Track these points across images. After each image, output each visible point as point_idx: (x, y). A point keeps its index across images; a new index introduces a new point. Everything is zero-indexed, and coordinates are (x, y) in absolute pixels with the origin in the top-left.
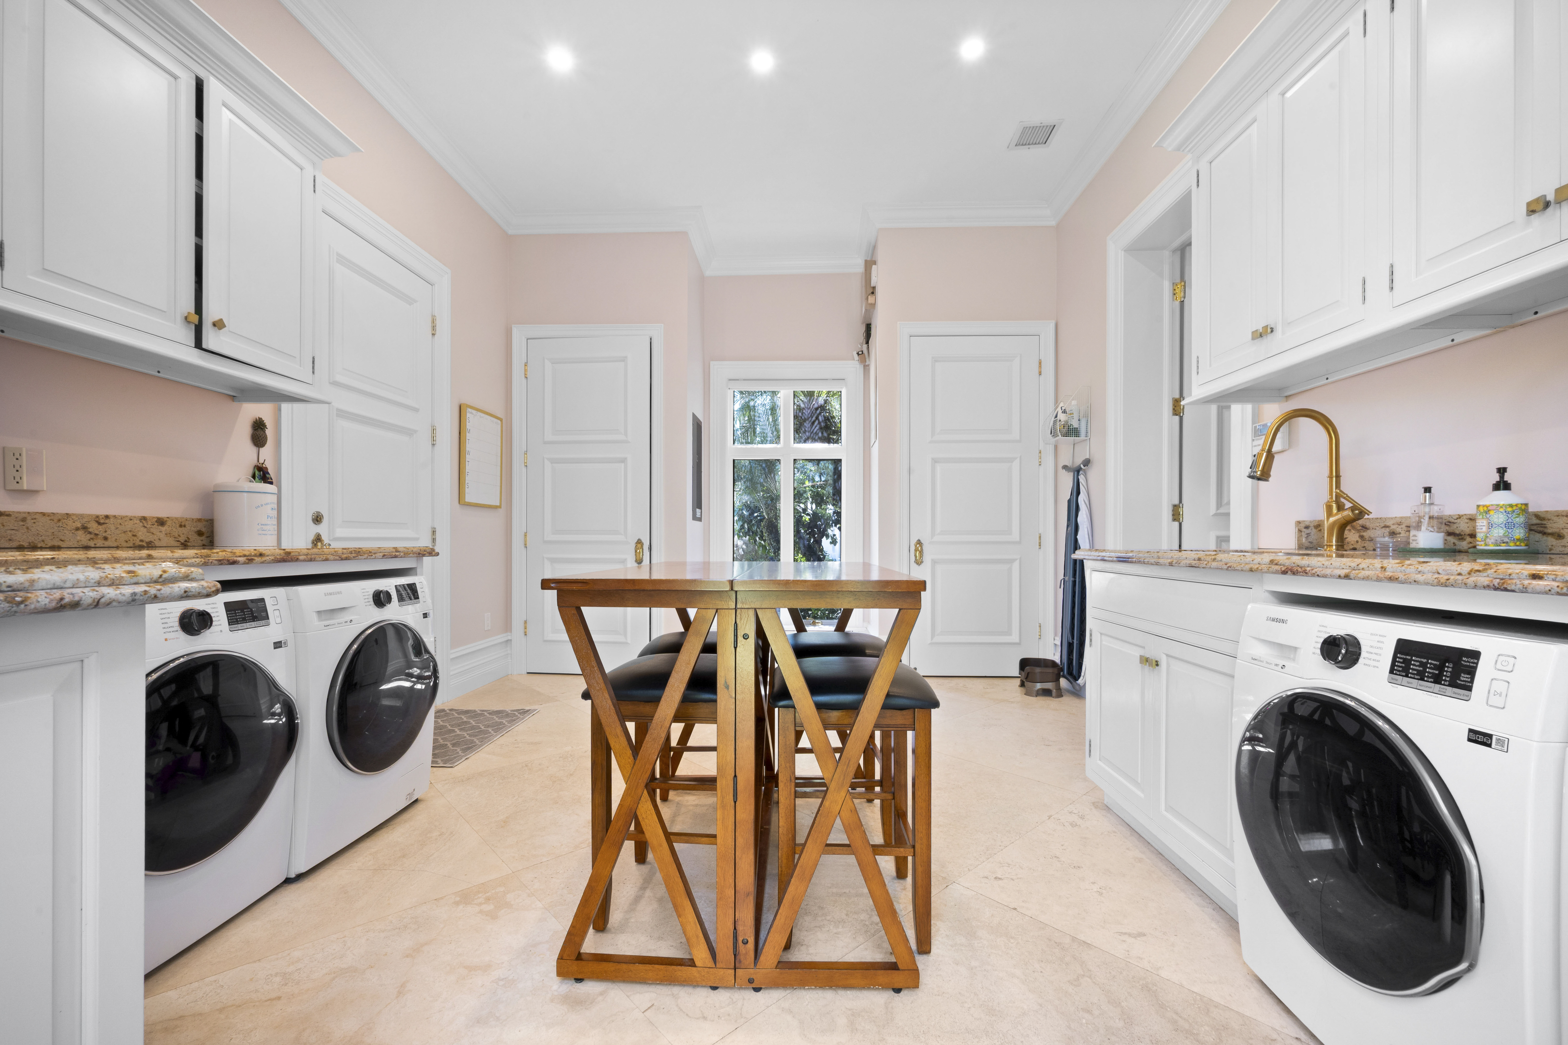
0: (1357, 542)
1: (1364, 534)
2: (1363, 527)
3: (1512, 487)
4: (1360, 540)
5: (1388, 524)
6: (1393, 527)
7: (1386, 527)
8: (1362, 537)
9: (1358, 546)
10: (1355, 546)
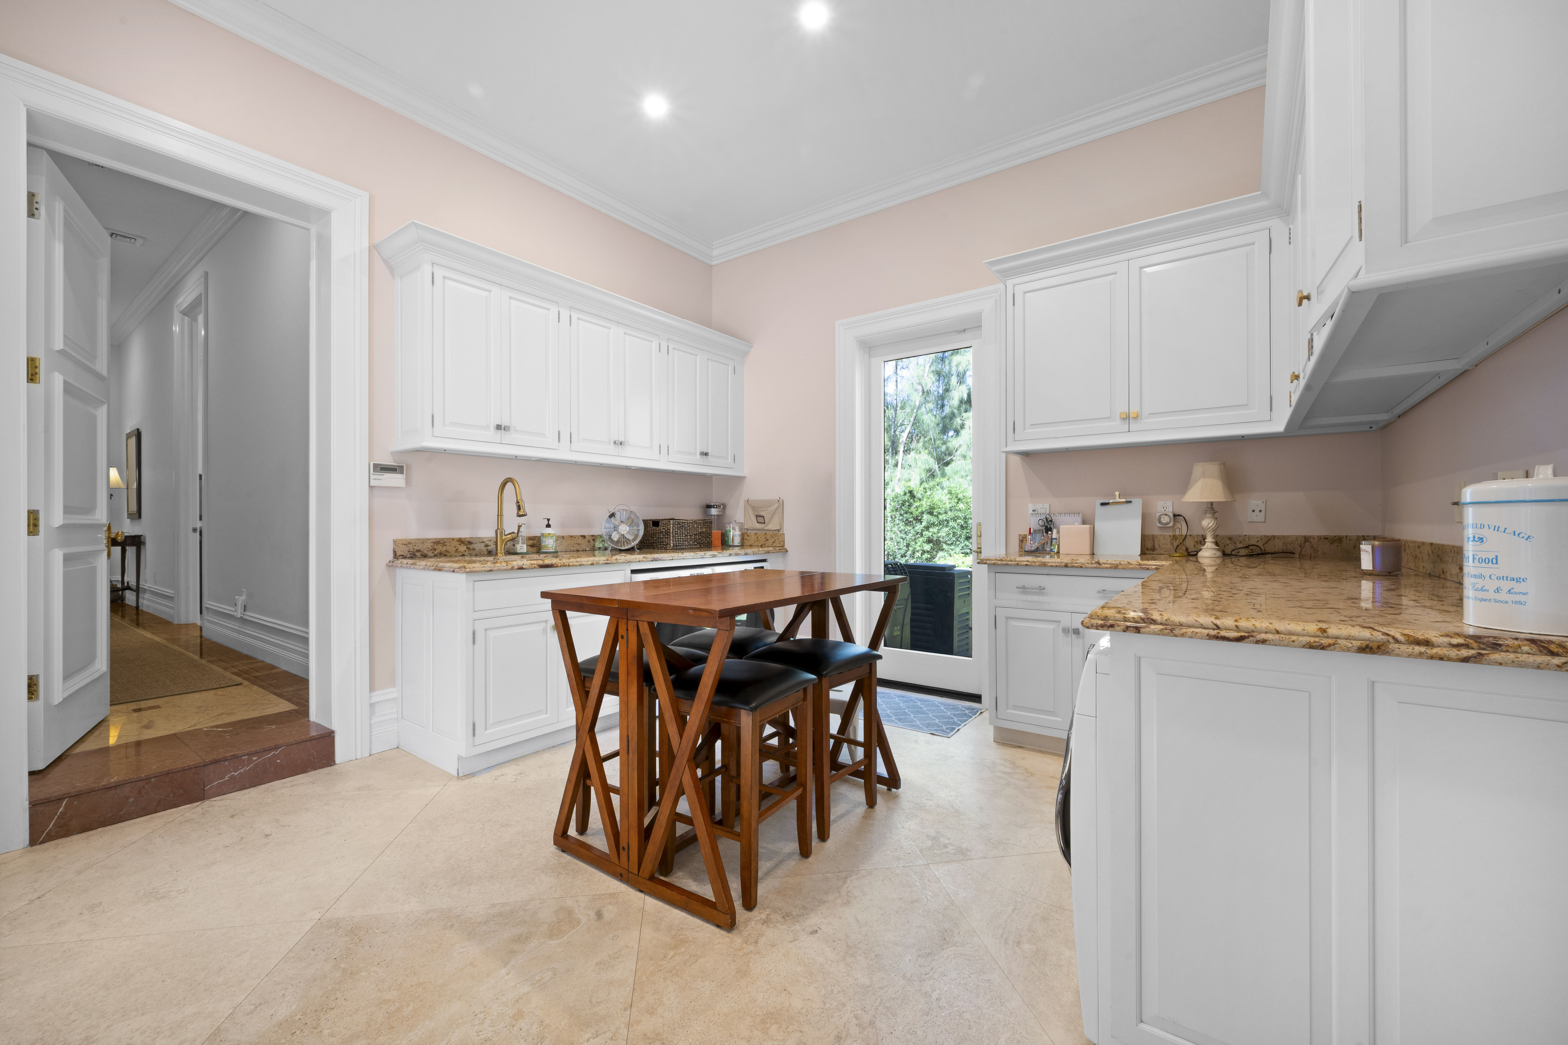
0: (465, 551)
1: (470, 546)
2: (469, 542)
3: (551, 526)
4: (467, 550)
5: (484, 541)
6: (487, 542)
7: (483, 542)
8: (468, 548)
9: (465, 553)
10: (464, 553)
